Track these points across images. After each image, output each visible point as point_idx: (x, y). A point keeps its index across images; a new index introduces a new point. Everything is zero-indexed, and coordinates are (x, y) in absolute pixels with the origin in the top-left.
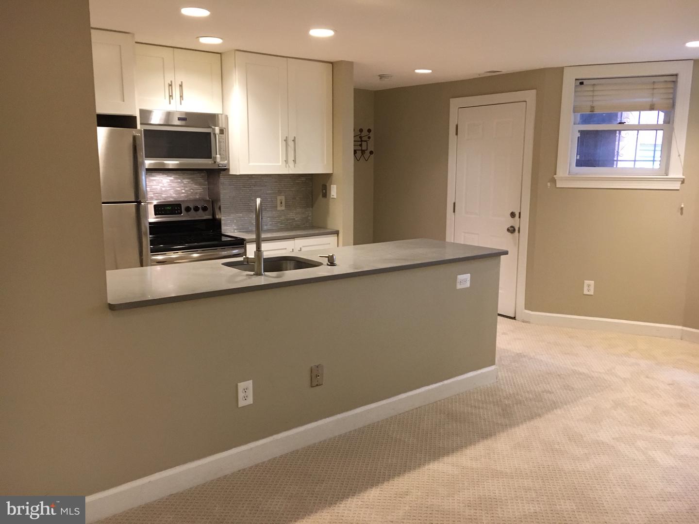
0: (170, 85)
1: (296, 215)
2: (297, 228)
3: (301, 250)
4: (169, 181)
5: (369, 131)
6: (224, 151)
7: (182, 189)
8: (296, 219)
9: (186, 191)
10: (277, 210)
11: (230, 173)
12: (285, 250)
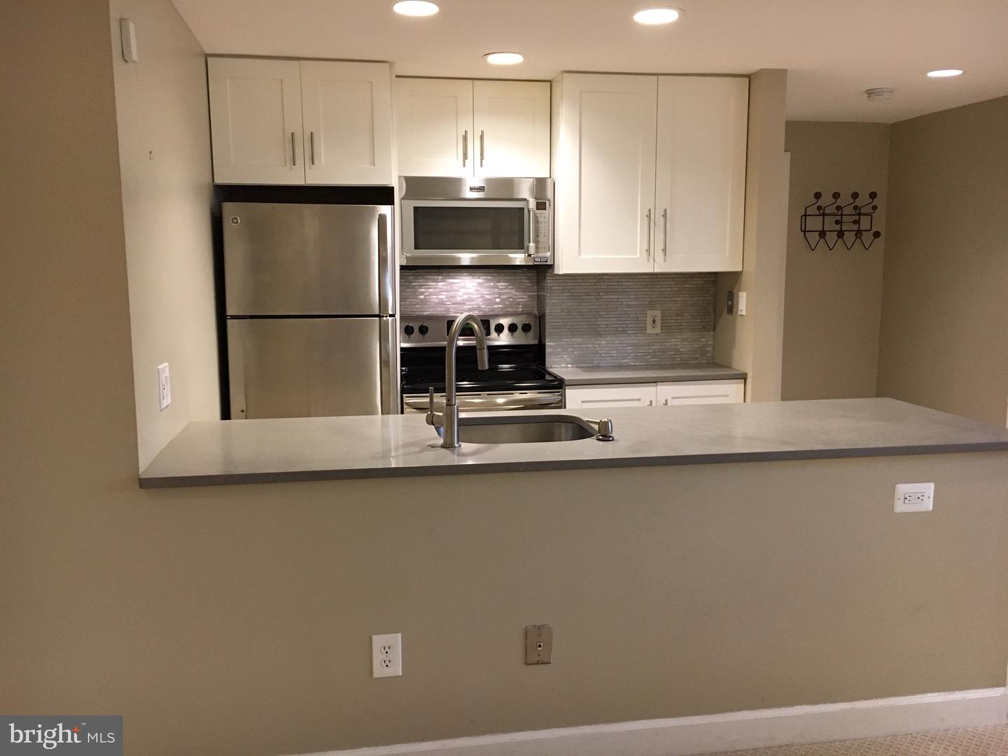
0: (465, 138)
1: (682, 342)
2: (684, 365)
3: (666, 403)
4: (476, 284)
5: (873, 195)
6: (545, 236)
7: (496, 298)
8: (681, 350)
9: (502, 300)
10: (645, 333)
11: (556, 272)
12: (638, 402)
